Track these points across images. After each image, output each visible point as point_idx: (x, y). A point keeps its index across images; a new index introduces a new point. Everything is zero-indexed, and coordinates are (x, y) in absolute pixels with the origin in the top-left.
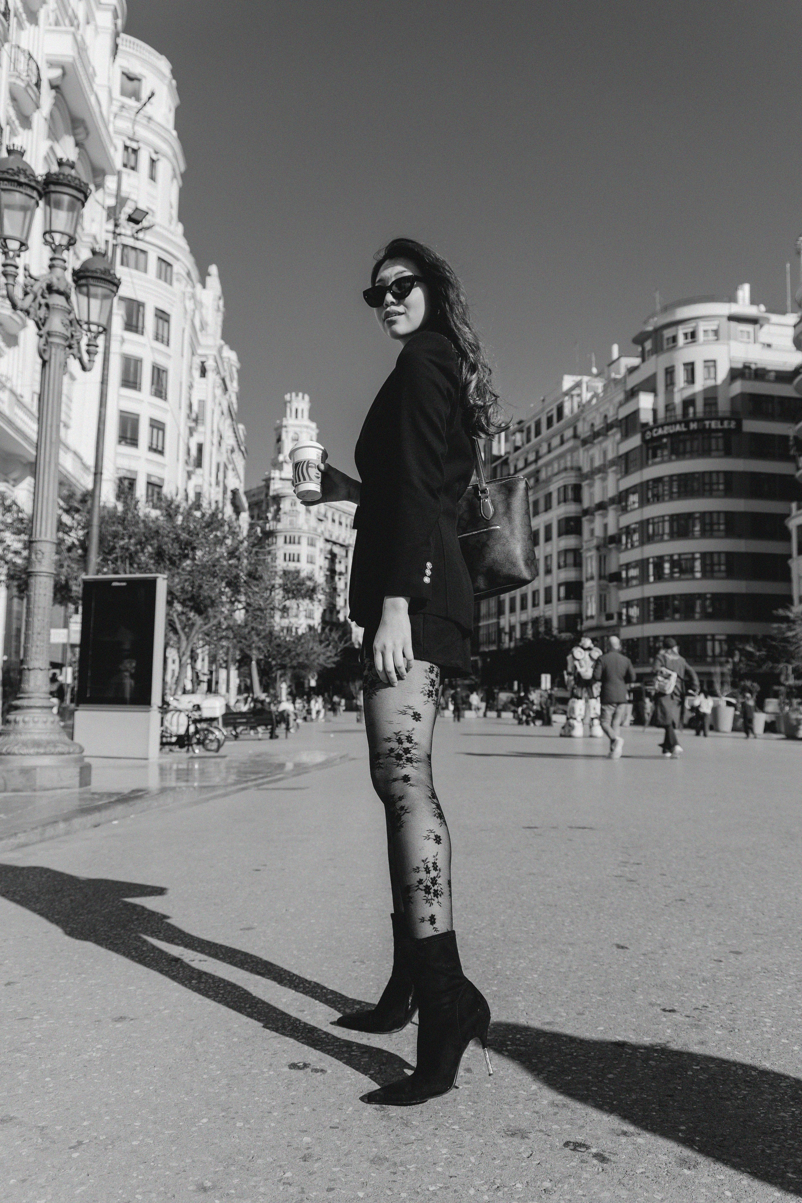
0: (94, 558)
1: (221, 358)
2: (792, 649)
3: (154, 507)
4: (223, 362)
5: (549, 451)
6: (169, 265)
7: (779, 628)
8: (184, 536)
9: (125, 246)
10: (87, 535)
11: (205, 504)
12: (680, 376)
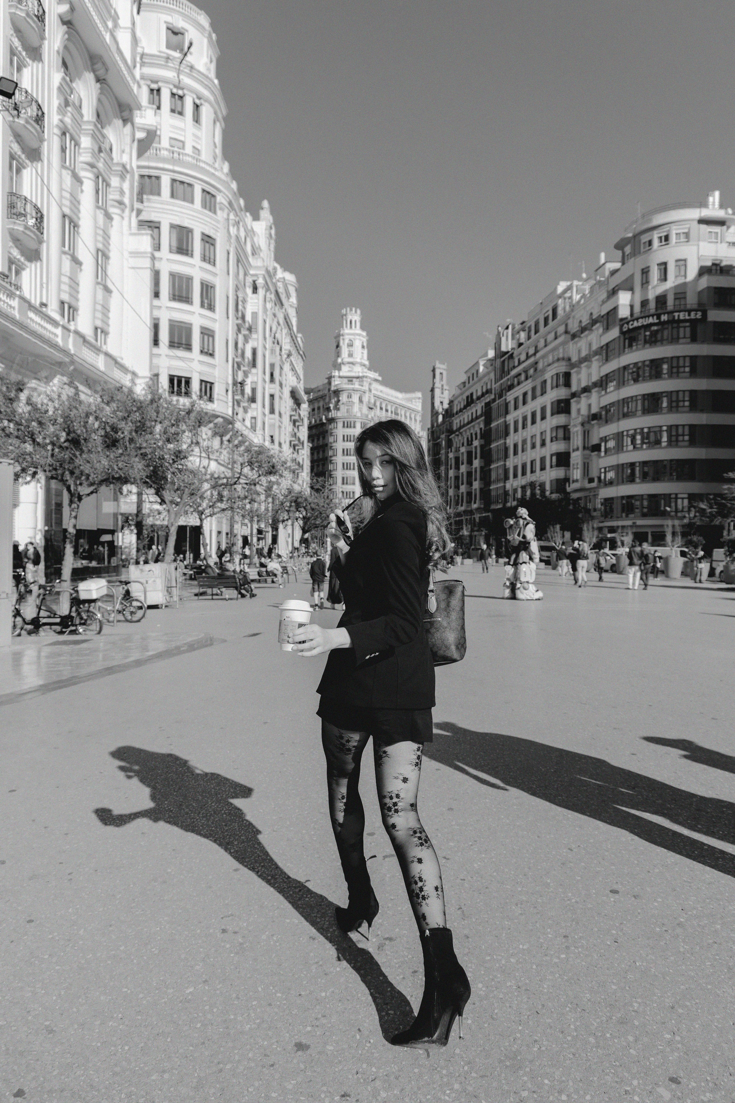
6: (213, 196)
9: (174, 180)
12: (655, 274)
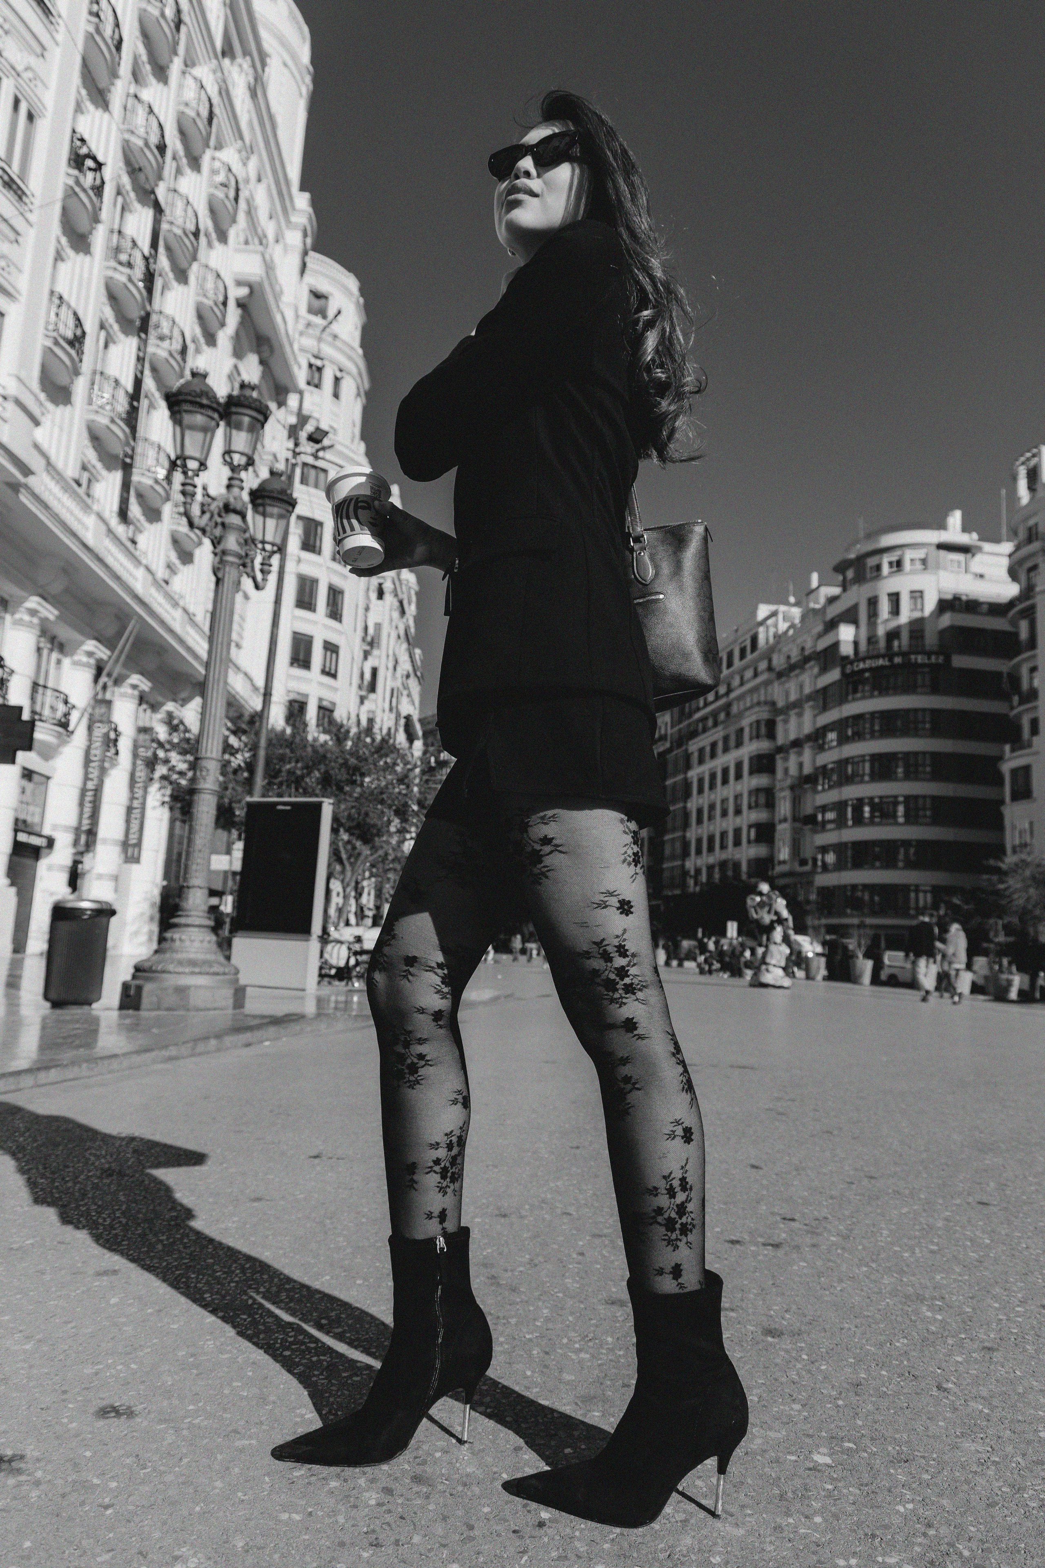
0: (260, 781)
1: (399, 580)
2: (1003, 902)
3: (325, 732)
4: (401, 584)
5: (742, 684)
7: (989, 880)
8: (353, 761)
9: (305, 465)
10: (254, 756)
11: (376, 730)
12: (884, 607)
